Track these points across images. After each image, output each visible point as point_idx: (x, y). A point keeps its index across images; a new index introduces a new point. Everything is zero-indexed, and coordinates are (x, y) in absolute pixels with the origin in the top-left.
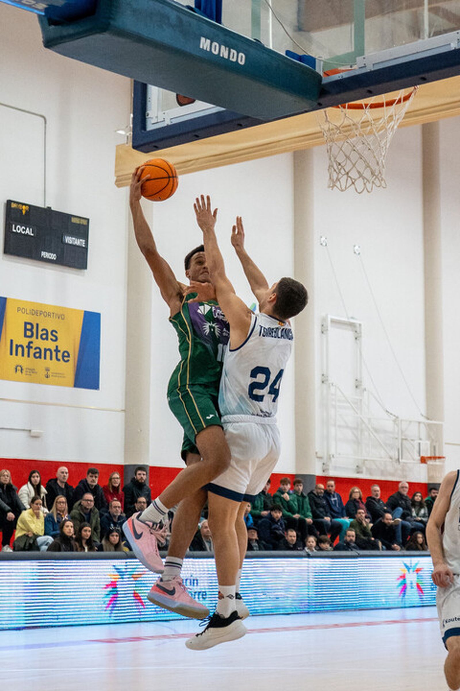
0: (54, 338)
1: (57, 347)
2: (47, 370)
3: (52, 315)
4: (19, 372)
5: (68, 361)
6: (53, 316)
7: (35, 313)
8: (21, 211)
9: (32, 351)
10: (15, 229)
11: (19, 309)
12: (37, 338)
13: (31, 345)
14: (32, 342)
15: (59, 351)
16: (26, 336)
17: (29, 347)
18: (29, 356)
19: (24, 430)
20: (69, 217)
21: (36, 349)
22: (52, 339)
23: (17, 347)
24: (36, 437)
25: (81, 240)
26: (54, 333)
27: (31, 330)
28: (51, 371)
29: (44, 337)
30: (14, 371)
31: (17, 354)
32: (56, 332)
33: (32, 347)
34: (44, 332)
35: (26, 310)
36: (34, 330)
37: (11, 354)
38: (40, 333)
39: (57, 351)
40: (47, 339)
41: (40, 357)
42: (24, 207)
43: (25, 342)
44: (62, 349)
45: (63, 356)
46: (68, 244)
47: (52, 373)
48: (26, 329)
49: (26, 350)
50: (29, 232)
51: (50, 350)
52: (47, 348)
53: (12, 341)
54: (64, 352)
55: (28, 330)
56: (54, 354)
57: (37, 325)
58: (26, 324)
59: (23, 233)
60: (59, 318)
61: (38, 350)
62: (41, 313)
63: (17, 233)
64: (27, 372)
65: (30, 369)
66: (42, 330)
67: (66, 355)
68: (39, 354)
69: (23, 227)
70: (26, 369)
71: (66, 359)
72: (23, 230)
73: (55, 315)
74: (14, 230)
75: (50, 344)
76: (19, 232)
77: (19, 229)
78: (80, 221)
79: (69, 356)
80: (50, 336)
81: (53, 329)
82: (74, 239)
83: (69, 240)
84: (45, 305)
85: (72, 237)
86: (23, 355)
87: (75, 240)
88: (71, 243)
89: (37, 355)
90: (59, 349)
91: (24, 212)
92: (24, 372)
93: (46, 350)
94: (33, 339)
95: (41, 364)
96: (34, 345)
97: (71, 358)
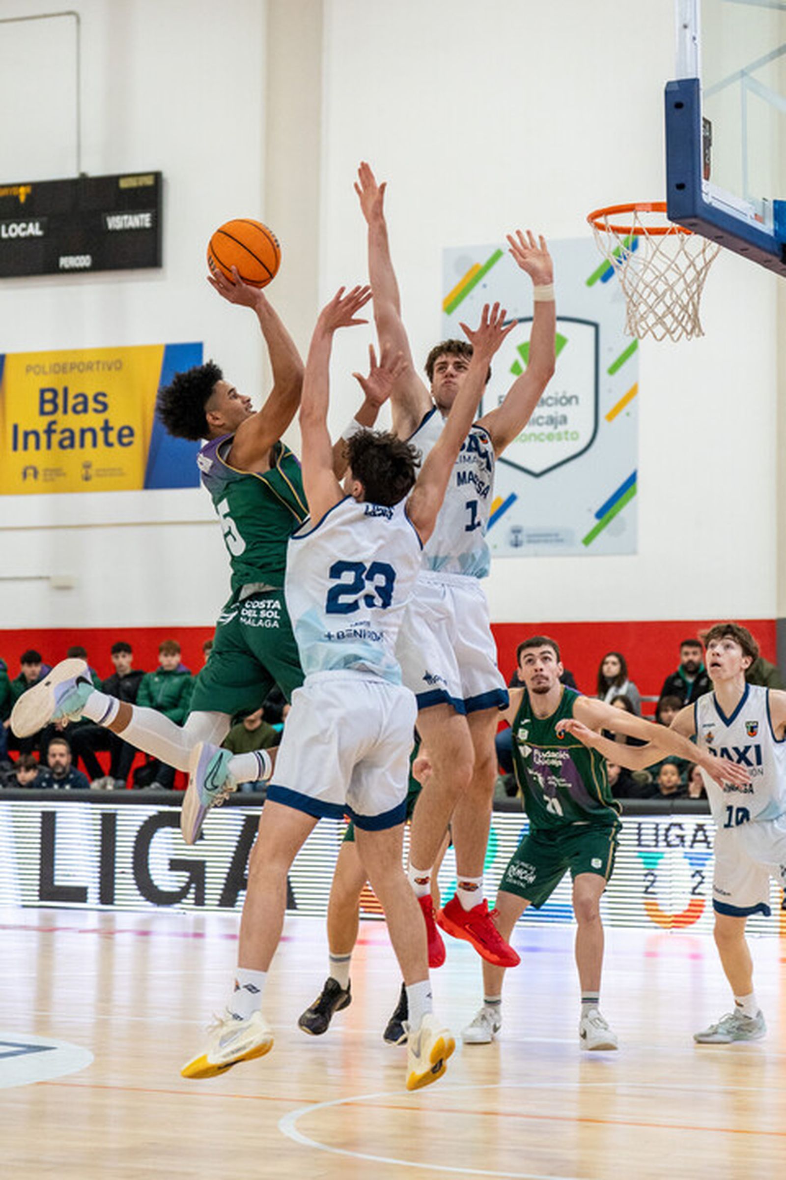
0: (100, 407)
1: (106, 422)
2: (87, 466)
3: (95, 366)
4: (30, 478)
5: (130, 443)
6: (98, 368)
7: (61, 368)
8: (17, 198)
9: (56, 438)
10: (7, 231)
11: (29, 369)
12: (65, 411)
13: (54, 427)
14: (54, 422)
15: (112, 429)
16: (42, 413)
17: (49, 431)
18: (49, 446)
19: (40, 578)
20: (114, 180)
21: (63, 432)
22: (96, 411)
23: (26, 434)
24: (65, 588)
25: (142, 216)
26: (100, 398)
27: (53, 401)
28: (95, 466)
29: (80, 408)
30: (21, 476)
31: (26, 447)
32: (104, 395)
33: (54, 431)
34: (80, 399)
35: (43, 367)
36: (60, 401)
37: (15, 448)
38: (71, 402)
39: (107, 428)
40: (85, 410)
41: (72, 445)
42: (22, 190)
43: (40, 424)
44: (116, 424)
45: (120, 436)
46: (115, 231)
47: (98, 470)
48: (43, 401)
49: (43, 438)
50: (34, 229)
51: (93, 431)
52: (85, 427)
53: (16, 428)
54: (122, 429)
55: (48, 401)
56: (100, 435)
57: (66, 390)
58: (43, 392)
59: (22, 234)
60: (110, 368)
61: (67, 434)
62: (73, 366)
63: (10, 239)
64: (45, 475)
65: (52, 470)
66: (76, 396)
67: (126, 435)
68: (70, 440)
69: (23, 225)
70: (46, 470)
71: (125, 440)
72: (24, 230)
73: (101, 366)
74: (4, 235)
75: (93, 420)
76: (13, 235)
77: (14, 230)
78: (138, 181)
79: (132, 434)
80: (92, 405)
81: (99, 390)
82: (125, 217)
83: (116, 222)
84: (82, 352)
85: (122, 214)
86: (38, 447)
87: (128, 220)
88: (119, 226)
89: (66, 443)
90: (111, 424)
91: (22, 199)
92: (40, 476)
93: (83, 432)
94: (59, 416)
95: (74, 457)
96: (58, 428)
97: (138, 440)
